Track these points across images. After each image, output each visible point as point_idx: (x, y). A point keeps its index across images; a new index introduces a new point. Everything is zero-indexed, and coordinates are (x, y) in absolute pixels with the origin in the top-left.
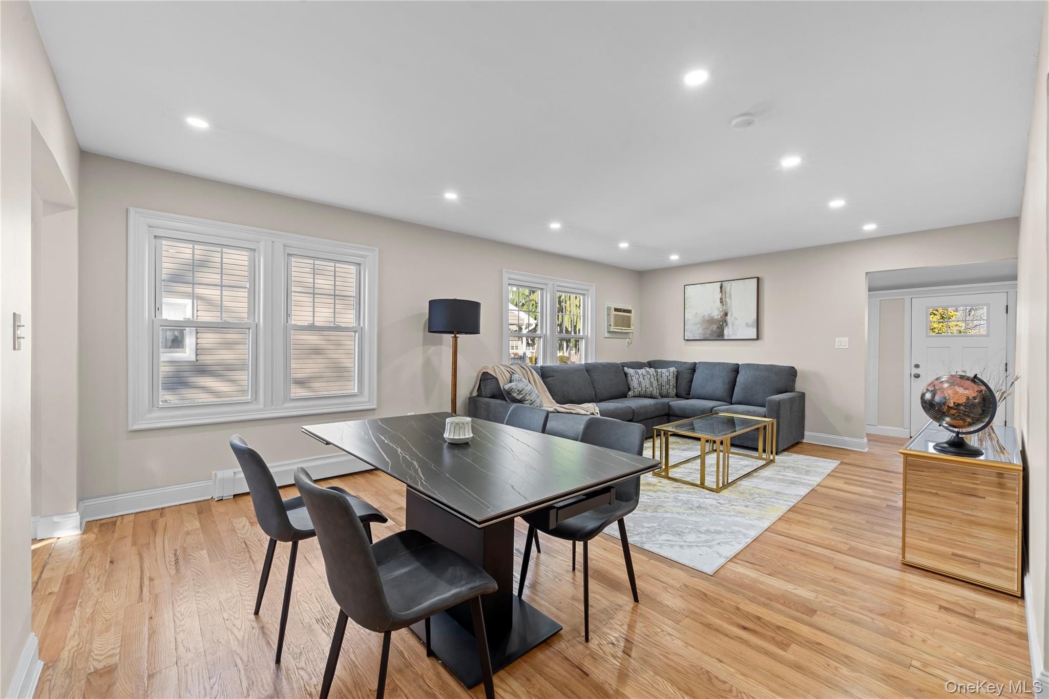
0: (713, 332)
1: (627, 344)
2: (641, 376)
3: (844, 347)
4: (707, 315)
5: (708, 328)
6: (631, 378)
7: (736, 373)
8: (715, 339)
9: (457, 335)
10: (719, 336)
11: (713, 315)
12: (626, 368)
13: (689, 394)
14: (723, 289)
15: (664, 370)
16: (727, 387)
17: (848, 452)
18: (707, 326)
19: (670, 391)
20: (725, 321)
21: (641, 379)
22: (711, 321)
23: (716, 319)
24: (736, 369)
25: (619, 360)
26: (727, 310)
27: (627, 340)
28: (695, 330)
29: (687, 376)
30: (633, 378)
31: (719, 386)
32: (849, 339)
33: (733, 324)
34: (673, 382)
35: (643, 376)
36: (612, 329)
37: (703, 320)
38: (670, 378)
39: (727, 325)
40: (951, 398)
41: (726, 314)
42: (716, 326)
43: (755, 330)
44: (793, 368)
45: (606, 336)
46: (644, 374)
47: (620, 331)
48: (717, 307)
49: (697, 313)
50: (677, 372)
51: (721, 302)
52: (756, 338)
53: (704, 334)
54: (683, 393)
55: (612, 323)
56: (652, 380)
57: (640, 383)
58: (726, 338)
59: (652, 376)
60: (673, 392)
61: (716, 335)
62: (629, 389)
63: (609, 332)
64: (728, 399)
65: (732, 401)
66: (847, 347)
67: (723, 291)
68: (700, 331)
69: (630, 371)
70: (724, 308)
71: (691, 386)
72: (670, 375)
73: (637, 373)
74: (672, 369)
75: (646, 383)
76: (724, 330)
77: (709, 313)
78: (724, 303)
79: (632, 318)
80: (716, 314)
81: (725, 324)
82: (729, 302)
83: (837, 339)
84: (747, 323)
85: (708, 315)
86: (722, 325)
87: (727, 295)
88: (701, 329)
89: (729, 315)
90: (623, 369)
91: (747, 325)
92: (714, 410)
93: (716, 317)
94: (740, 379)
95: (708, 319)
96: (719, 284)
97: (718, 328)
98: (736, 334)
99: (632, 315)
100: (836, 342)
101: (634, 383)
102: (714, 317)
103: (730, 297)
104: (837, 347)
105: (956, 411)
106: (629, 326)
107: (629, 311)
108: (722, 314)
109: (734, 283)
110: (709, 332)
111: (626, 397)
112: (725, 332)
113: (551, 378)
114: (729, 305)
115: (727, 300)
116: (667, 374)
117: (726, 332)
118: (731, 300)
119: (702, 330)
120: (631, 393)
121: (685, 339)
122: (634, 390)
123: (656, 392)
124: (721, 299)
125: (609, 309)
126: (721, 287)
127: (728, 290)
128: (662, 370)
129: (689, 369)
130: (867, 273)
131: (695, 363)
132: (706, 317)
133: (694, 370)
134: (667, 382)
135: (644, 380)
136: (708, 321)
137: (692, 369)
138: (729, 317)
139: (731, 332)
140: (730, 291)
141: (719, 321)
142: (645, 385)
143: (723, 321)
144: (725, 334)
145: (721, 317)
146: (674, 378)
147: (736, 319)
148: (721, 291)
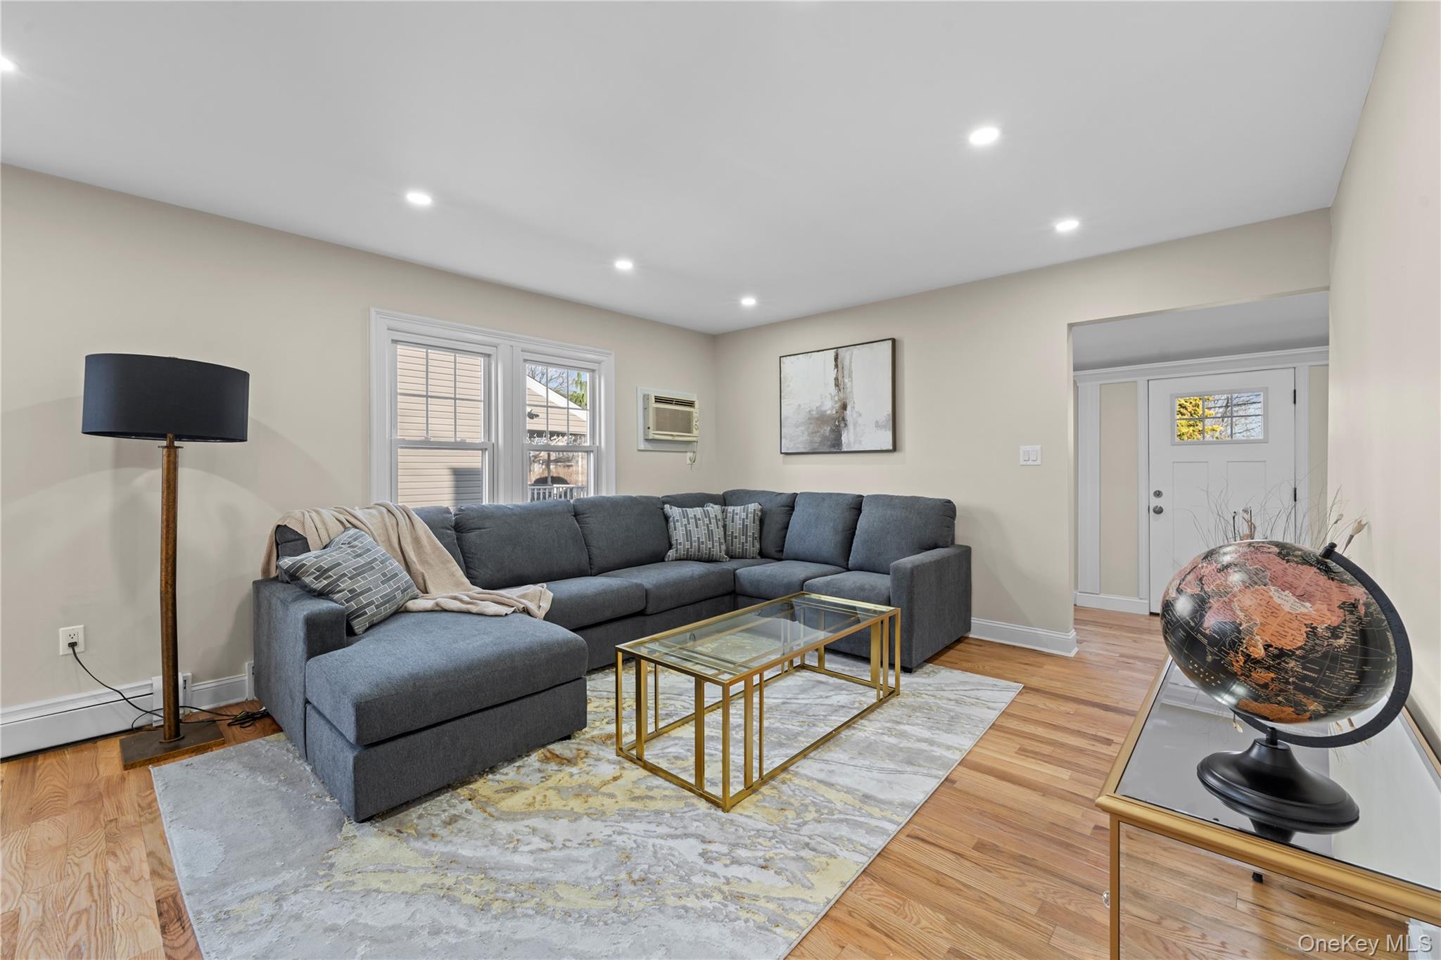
0: (824, 438)
1: (689, 462)
2: (692, 521)
3: (1032, 463)
4: (815, 408)
5: (818, 432)
6: (674, 524)
7: (856, 512)
8: (827, 450)
9: (177, 443)
10: (834, 446)
11: (824, 409)
12: (667, 507)
13: (782, 551)
14: (839, 360)
15: (738, 509)
16: (839, 538)
17: (1041, 659)
18: (816, 429)
19: (748, 546)
20: (844, 419)
21: (692, 527)
22: (821, 419)
23: (829, 416)
24: (857, 505)
25: (659, 493)
26: (846, 398)
27: (689, 455)
28: (797, 437)
29: (777, 520)
30: (678, 524)
31: (825, 537)
32: (1042, 448)
33: (855, 425)
34: (753, 529)
35: (696, 519)
36: (652, 434)
37: (809, 419)
38: (748, 522)
39: (846, 425)
40: (1255, 629)
41: (844, 407)
42: (829, 428)
43: (890, 434)
44: (949, 502)
45: (642, 447)
46: (699, 516)
47: (670, 438)
48: (831, 394)
49: (800, 406)
50: (762, 510)
51: (837, 385)
52: (891, 448)
53: (811, 442)
54: (771, 550)
55: (651, 424)
56: (713, 526)
57: (688, 534)
58: (845, 450)
59: (714, 521)
60: (752, 547)
61: (829, 443)
62: (670, 546)
63: (647, 440)
64: (841, 561)
65: (848, 564)
66: (1039, 462)
67: (840, 366)
68: (805, 437)
69: (673, 511)
70: (841, 395)
71: (785, 537)
72: (747, 519)
73: (685, 515)
74: (753, 507)
75: (699, 533)
76: (841, 435)
77: (818, 404)
78: (841, 387)
79: (694, 414)
80: (829, 406)
81: (842, 425)
82: (849, 385)
83: (1023, 448)
84: (877, 422)
85: (817, 408)
86: (839, 426)
87: (846, 372)
88: (806, 433)
89: (849, 408)
90: (662, 509)
91: (877, 425)
92: (806, 586)
93: (829, 412)
94: (864, 522)
95: (817, 416)
96: (832, 353)
97: (832, 431)
98: (860, 442)
99: (695, 411)
100: (1021, 453)
101: (678, 534)
102: (826, 411)
103: (850, 376)
104: (1022, 462)
105: (1272, 675)
106: (689, 430)
107: (691, 404)
108: (838, 406)
109: (856, 350)
110: (817, 439)
111: (663, 560)
112: (843, 438)
113: (477, 532)
114: (849, 390)
115: (846, 380)
116: (743, 515)
118: (851, 381)
119: (808, 435)
120: (671, 553)
121: (783, 451)
122: (677, 547)
123: (718, 550)
124: (836, 379)
125: (646, 397)
126: (836, 359)
127: (847, 363)
128: (736, 508)
129: (782, 506)
130: (1071, 326)
131: (795, 495)
132: (814, 413)
133: (792, 508)
134: (743, 531)
135: (697, 527)
136: (817, 419)
137: (788, 506)
138: (848, 412)
139: (852, 439)
140: (850, 366)
141: (832, 419)
142: (698, 538)
143: (841, 419)
144: (843, 442)
145: (837, 413)
146: (754, 523)
147: (860, 415)
148: (836, 366)
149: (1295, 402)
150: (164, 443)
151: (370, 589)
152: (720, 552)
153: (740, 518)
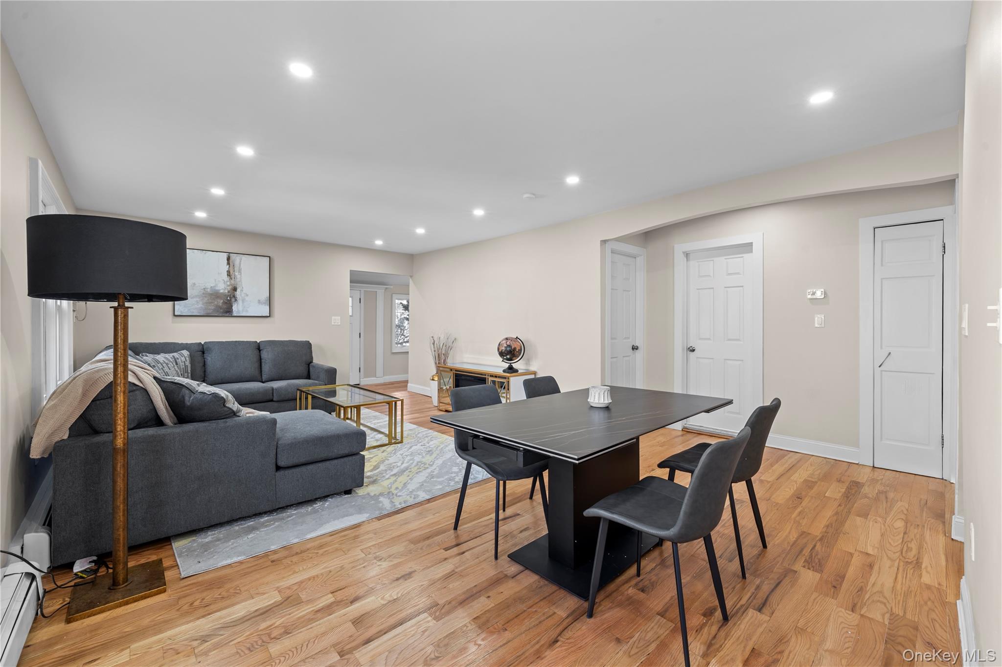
0: (217, 307)
3: (337, 324)
4: (209, 287)
5: (212, 303)
7: (258, 351)
8: (221, 315)
10: (227, 312)
11: (217, 288)
14: (231, 261)
15: (176, 355)
18: (210, 301)
20: (234, 296)
22: (215, 295)
23: (222, 293)
24: (258, 347)
26: (236, 284)
28: (192, 305)
29: (200, 360)
32: (341, 318)
33: (243, 301)
37: (203, 294)
39: (236, 300)
41: (235, 289)
42: (222, 301)
43: (268, 307)
44: (308, 342)
48: (223, 280)
49: (194, 284)
50: (190, 355)
51: (229, 275)
52: (269, 315)
53: (206, 309)
54: (200, 376)
58: (235, 315)
61: (222, 311)
64: (259, 378)
65: (263, 379)
66: (339, 324)
67: (231, 264)
68: (200, 305)
70: (233, 282)
72: (184, 361)
74: (185, 353)
76: (232, 306)
77: (211, 285)
78: (233, 277)
80: (223, 287)
81: (233, 300)
82: (238, 276)
83: (333, 317)
84: (259, 301)
85: (211, 287)
86: (231, 300)
87: (237, 269)
88: (201, 302)
89: (238, 290)
93: (222, 291)
94: (264, 355)
95: (211, 292)
96: (225, 255)
97: (224, 303)
98: (247, 311)
100: (333, 319)
102: (219, 290)
103: (240, 271)
104: (333, 324)
108: (229, 288)
109: (244, 257)
110: (212, 307)
112: (233, 308)
114: (238, 280)
115: (237, 274)
117: (235, 308)
118: (241, 274)
119: (203, 304)
121: (176, 314)
124: (228, 272)
126: (228, 259)
127: (237, 263)
128: (171, 354)
129: (199, 352)
130: (351, 270)
132: (209, 290)
133: (203, 352)
136: (211, 294)
138: (238, 293)
139: (241, 308)
140: (240, 264)
141: (225, 295)
143: (232, 296)
144: (234, 311)
145: (228, 292)
146: (189, 364)
147: (247, 295)
148: (228, 264)
149: (360, 302)
150: (116, 304)
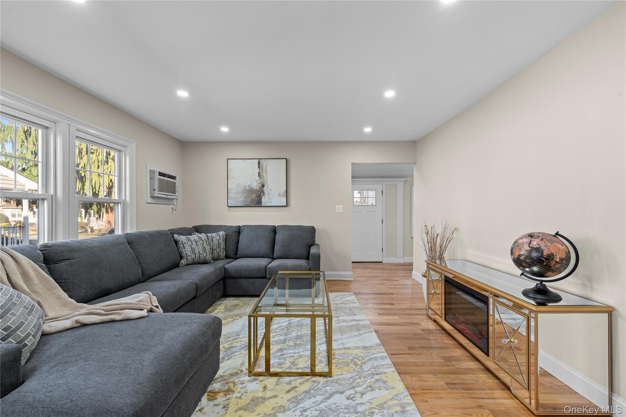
0: (253, 200)
1: (171, 210)
2: (194, 243)
3: (340, 212)
4: (247, 185)
5: (249, 197)
6: (183, 245)
7: (274, 233)
8: (254, 205)
10: (258, 203)
11: (252, 186)
12: (176, 236)
13: (236, 254)
14: (260, 165)
15: (214, 235)
16: (269, 245)
17: (346, 282)
18: (248, 195)
19: (221, 253)
20: (263, 191)
21: (194, 246)
22: (251, 191)
23: (255, 190)
24: (274, 230)
25: (166, 227)
26: (264, 182)
27: (171, 206)
28: (237, 198)
29: (234, 238)
30: (186, 245)
31: (263, 245)
32: (343, 207)
33: (269, 194)
34: (223, 245)
35: (196, 242)
36: (157, 193)
37: (244, 190)
38: (221, 241)
39: (264, 194)
40: (557, 254)
41: (263, 186)
42: (255, 195)
43: (285, 199)
44: (313, 227)
45: (149, 201)
46: (197, 240)
47: (165, 196)
48: (256, 180)
49: (239, 184)
50: (226, 235)
51: (259, 176)
52: (286, 205)
53: (246, 201)
54: (232, 254)
55: (156, 187)
56: (205, 245)
57: (193, 250)
58: (264, 205)
59: (204, 242)
60: (223, 254)
61: (255, 202)
62: (181, 257)
63: (152, 197)
64: (271, 256)
65: (273, 257)
66: (342, 212)
67: (260, 167)
68: (242, 199)
69: (182, 238)
70: (262, 180)
71: (238, 247)
72: (220, 239)
73: (189, 240)
74: (222, 233)
75: (199, 249)
76: (261, 199)
77: (249, 184)
78: (262, 177)
79: (177, 184)
80: (255, 185)
81: (262, 194)
82: (265, 176)
83: (336, 206)
84: (279, 194)
85: (249, 185)
86: (260, 194)
87: (264, 171)
88: (243, 197)
89: (265, 186)
90: (173, 237)
91: (279, 195)
92: (268, 268)
93: (255, 188)
94: (278, 237)
95: (248, 189)
96: (257, 161)
97: (257, 196)
98: (271, 202)
99: (177, 181)
100: (336, 208)
101: (187, 251)
102: (253, 187)
103: (266, 172)
104: (336, 211)
105: (560, 265)
106: (175, 193)
107: (174, 178)
108: (260, 185)
109: (269, 161)
110: (249, 200)
111: (178, 266)
112: (262, 200)
114: (265, 179)
115: (264, 174)
116: (218, 238)
117: (263, 200)
118: (267, 174)
119: (244, 198)
120: (183, 262)
121: (229, 206)
122: (187, 258)
123: (209, 257)
124: (259, 173)
125: (152, 172)
126: (259, 164)
127: (264, 166)
128: (212, 234)
129: (234, 232)
130: (352, 163)
131: (239, 227)
132: (247, 188)
133: (239, 233)
134: (218, 246)
135: (197, 246)
136: (249, 191)
137: (237, 232)
138: (265, 188)
139: (267, 201)
140: (266, 168)
141: (257, 191)
142: (199, 251)
143: (261, 191)
144: (262, 202)
145: (259, 188)
146: (223, 241)
147: (271, 190)
148: (259, 167)
149: (382, 194)
151: (22, 323)
152: (210, 258)
153: (216, 239)
